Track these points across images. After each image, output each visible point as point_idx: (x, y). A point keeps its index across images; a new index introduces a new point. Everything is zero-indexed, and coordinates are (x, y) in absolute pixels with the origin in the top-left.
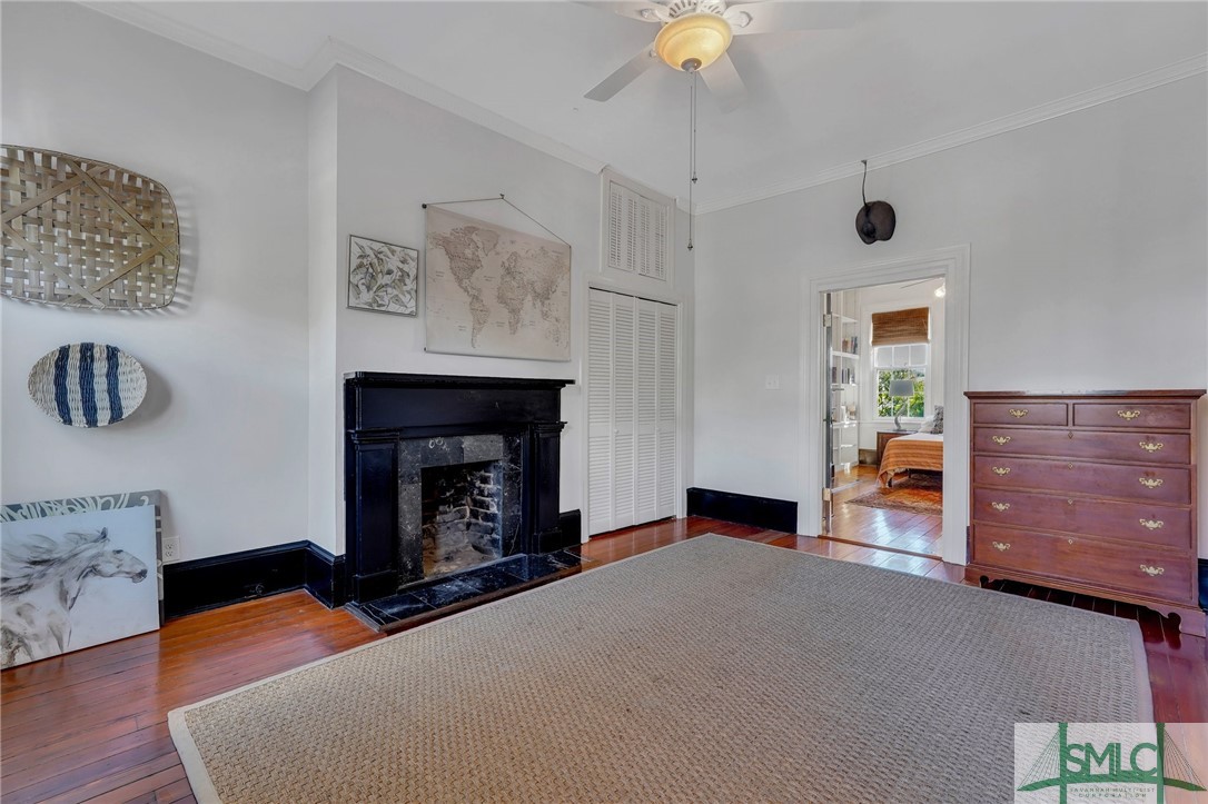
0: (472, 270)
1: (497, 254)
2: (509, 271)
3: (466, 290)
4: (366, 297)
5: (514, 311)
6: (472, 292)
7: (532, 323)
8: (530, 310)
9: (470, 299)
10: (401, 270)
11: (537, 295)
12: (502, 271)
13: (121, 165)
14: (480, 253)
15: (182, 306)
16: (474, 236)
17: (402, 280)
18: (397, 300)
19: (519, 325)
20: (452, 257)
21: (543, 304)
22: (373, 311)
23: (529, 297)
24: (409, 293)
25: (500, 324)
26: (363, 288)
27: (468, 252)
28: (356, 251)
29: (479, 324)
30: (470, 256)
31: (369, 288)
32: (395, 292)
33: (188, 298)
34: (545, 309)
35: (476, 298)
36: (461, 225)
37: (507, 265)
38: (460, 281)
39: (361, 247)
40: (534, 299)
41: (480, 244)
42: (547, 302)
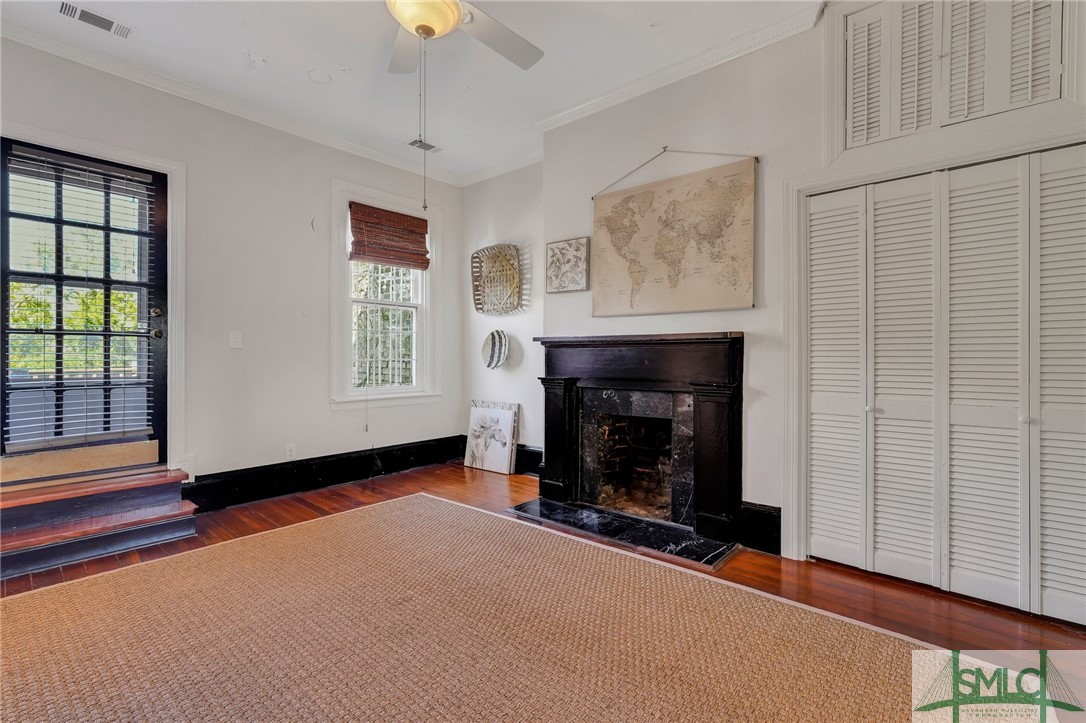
0: (630, 236)
1: (653, 211)
2: (667, 224)
3: (625, 257)
4: (556, 283)
5: (674, 263)
6: (629, 257)
7: (698, 270)
8: (693, 256)
9: (628, 264)
10: (575, 257)
11: (703, 237)
12: (660, 226)
13: (508, 243)
14: (637, 218)
15: (527, 306)
16: (631, 205)
17: (576, 265)
18: (574, 281)
19: (681, 276)
20: (612, 232)
21: (712, 245)
22: (560, 292)
23: (693, 243)
24: (581, 273)
25: (658, 281)
26: (554, 278)
27: (626, 222)
28: (550, 253)
29: (637, 285)
30: (628, 224)
31: (557, 277)
32: (572, 275)
33: (529, 301)
34: (715, 251)
35: (633, 261)
36: (619, 200)
37: (664, 218)
38: (619, 249)
39: (552, 250)
40: (699, 243)
41: (636, 210)
42: (719, 241)
